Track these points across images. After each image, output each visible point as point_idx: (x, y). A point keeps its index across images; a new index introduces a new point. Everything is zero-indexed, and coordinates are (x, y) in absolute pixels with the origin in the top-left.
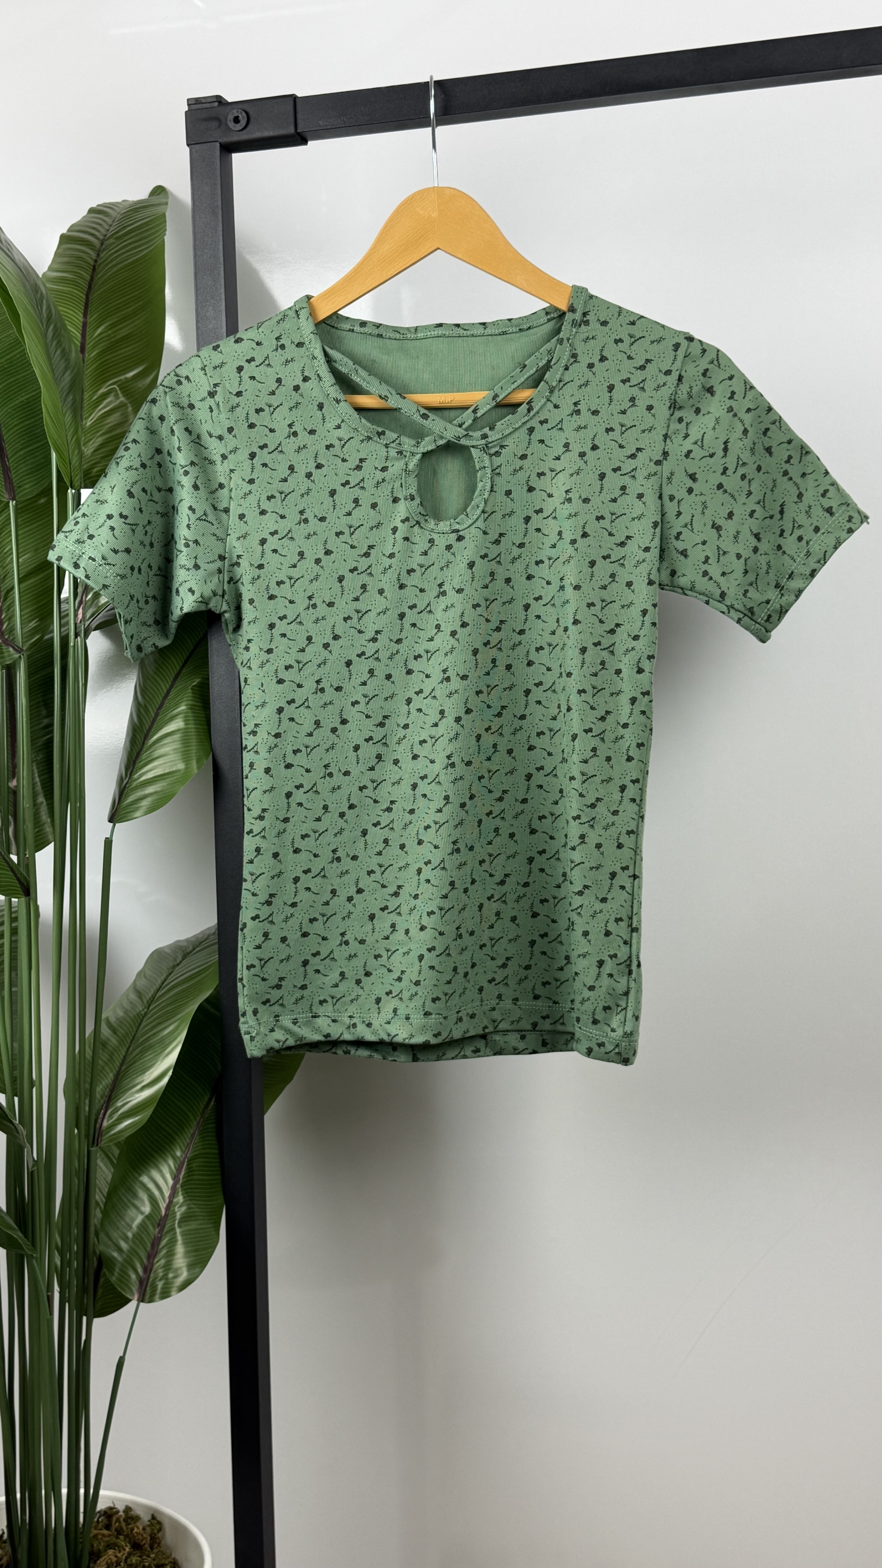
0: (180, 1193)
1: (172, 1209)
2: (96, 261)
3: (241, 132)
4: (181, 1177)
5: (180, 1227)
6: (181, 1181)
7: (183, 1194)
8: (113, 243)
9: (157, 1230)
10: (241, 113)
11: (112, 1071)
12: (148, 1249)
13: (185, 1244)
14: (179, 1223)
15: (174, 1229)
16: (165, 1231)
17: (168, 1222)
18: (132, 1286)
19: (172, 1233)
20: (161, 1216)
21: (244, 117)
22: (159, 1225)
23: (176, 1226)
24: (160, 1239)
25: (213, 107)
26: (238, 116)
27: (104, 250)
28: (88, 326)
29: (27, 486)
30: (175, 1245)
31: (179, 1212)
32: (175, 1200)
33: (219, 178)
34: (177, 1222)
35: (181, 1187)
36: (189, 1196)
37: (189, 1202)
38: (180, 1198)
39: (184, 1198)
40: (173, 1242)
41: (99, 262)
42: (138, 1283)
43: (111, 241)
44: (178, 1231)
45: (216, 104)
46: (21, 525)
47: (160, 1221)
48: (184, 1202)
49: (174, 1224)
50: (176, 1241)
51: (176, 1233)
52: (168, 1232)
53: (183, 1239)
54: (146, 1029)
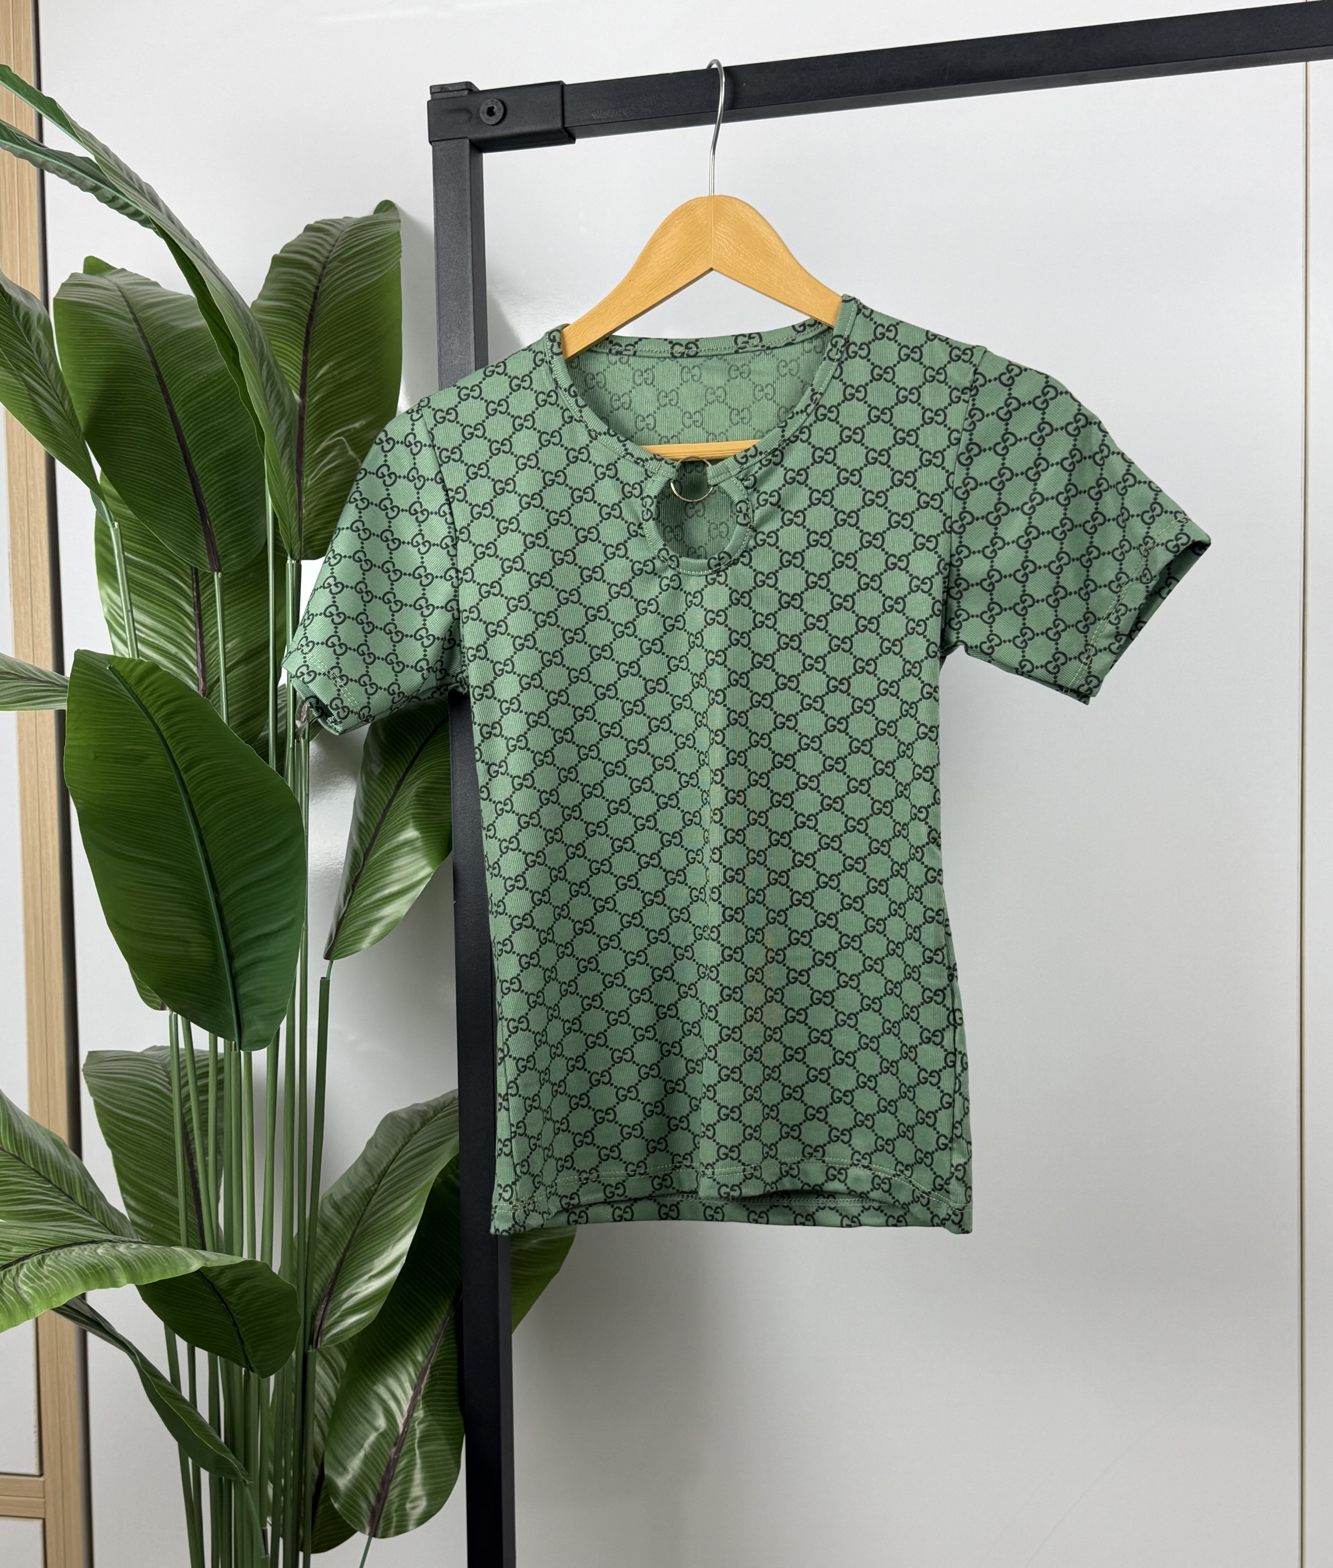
0: (421, 1406)
1: (411, 1425)
2: (317, 288)
3: (496, 127)
4: (423, 1386)
5: (419, 1447)
6: (422, 1392)
7: (423, 1408)
8: (337, 267)
9: (394, 1450)
10: (497, 103)
11: (335, 1258)
12: (382, 1473)
13: (425, 1468)
14: (419, 1442)
15: (413, 1450)
16: (403, 1451)
17: (407, 1440)
18: (362, 1518)
19: (411, 1454)
20: (398, 1433)
21: (499, 109)
22: (395, 1444)
23: (416, 1445)
24: (396, 1461)
25: (461, 96)
26: (493, 108)
27: (327, 274)
28: (309, 365)
29: (234, 556)
30: (413, 1469)
31: (418, 1430)
32: (415, 1415)
33: (468, 183)
34: (416, 1441)
35: (423, 1399)
36: (430, 1411)
37: (430, 1418)
38: (420, 1414)
39: (425, 1412)
40: (411, 1466)
41: (321, 289)
42: (369, 1514)
43: (335, 264)
44: (417, 1452)
45: (466, 92)
46: (228, 603)
47: (397, 1439)
48: (425, 1417)
49: (414, 1444)
50: (415, 1464)
51: (415, 1455)
52: (405, 1454)
53: (422, 1463)
54: (376, 1208)
